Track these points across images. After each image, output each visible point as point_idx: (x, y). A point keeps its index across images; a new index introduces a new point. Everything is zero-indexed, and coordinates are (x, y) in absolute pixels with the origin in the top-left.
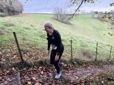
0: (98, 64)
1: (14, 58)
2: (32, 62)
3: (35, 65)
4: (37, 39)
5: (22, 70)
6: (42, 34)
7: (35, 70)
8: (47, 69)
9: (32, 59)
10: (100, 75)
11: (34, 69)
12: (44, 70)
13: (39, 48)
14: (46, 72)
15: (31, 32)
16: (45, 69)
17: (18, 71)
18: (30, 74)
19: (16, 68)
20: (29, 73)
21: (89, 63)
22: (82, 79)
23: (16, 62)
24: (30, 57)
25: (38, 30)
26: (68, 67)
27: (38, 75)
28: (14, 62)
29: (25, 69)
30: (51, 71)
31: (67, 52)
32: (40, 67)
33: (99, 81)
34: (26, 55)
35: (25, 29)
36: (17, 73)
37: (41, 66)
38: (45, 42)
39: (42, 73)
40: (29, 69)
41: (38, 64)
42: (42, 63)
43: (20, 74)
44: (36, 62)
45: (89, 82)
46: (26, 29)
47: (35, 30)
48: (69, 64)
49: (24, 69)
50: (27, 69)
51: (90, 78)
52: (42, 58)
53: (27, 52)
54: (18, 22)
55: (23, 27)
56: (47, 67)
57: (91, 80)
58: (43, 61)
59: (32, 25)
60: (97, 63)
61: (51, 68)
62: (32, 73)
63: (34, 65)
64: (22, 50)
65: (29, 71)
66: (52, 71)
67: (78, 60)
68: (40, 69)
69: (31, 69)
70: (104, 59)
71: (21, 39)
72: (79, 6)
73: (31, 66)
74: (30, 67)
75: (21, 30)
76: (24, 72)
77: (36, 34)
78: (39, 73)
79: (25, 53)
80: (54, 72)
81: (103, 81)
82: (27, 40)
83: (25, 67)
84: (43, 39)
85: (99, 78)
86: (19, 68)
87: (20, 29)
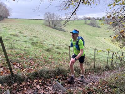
0: (98, 71)
1: (1, 71)
2: (25, 75)
3: (29, 78)
4: (28, 47)
5: (12, 86)
6: (34, 42)
7: (29, 85)
8: (44, 82)
9: (24, 71)
10: (102, 83)
11: (28, 83)
12: (41, 84)
13: (32, 57)
14: (43, 85)
15: (20, 40)
16: (42, 82)
17: (7, 88)
18: (24, 90)
19: (4, 84)
20: (22, 89)
21: (88, 71)
22: (85, 90)
23: (4, 76)
24: (21, 69)
25: (29, 37)
26: (67, 78)
27: (33, 91)
28: (1, 77)
29: (16, 84)
30: (48, 84)
31: (64, 60)
32: (35, 81)
33: (103, 90)
34: (16, 67)
35: (12, 37)
36: (5, 90)
37: (36, 79)
38: (37, 50)
39: (38, 87)
40: (21, 84)
41: (32, 77)
42: (37, 75)
43: (10, 92)
44: (30, 75)
45: (93, 92)
46: (14, 36)
47: (25, 38)
48: (68, 74)
49: (14, 85)
50: (18, 85)
51: (92, 87)
52: (37, 69)
53: (17, 63)
54: (3, 28)
55: (10, 34)
56: (43, 79)
57: (94, 89)
58: (39, 72)
59: (20, 32)
60: (96, 70)
61: (48, 80)
62: (26, 89)
63: (27, 79)
64: (11, 61)
65: (21, 87)
66: (50, 84)
67: (77, 68)
68: (35, 82)
69: (24, 84)
70: (102, 65)
71: (8, 47)
72: (76, 9)
73: (24, 80)
74: (23, 82)
75: (8, 37)
76: (15, 89)
77: (26, 41)
78: (35, 88)
79: (15, 65)
80: (53, 84)
81: (106, 89)
82: (16, 49)
83: (15, 82)
84: (35, 47)
85: (102, 87)
86: (8, 84)
87: (6, 36)
